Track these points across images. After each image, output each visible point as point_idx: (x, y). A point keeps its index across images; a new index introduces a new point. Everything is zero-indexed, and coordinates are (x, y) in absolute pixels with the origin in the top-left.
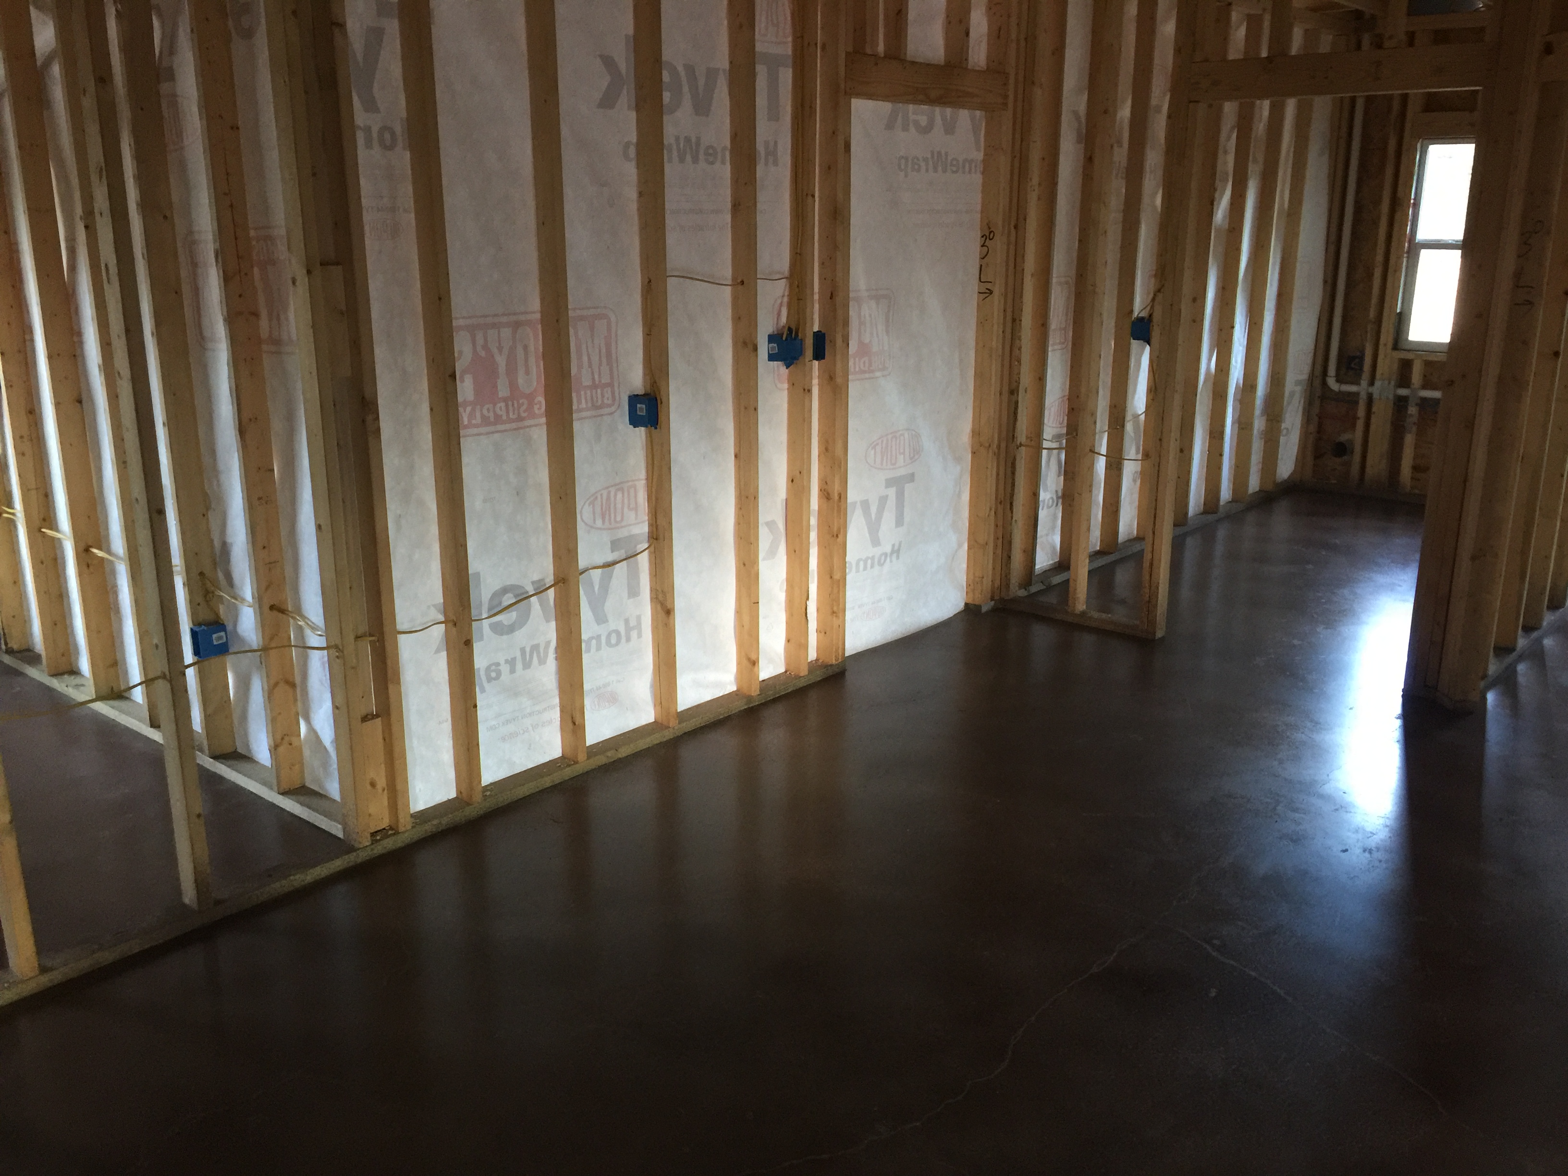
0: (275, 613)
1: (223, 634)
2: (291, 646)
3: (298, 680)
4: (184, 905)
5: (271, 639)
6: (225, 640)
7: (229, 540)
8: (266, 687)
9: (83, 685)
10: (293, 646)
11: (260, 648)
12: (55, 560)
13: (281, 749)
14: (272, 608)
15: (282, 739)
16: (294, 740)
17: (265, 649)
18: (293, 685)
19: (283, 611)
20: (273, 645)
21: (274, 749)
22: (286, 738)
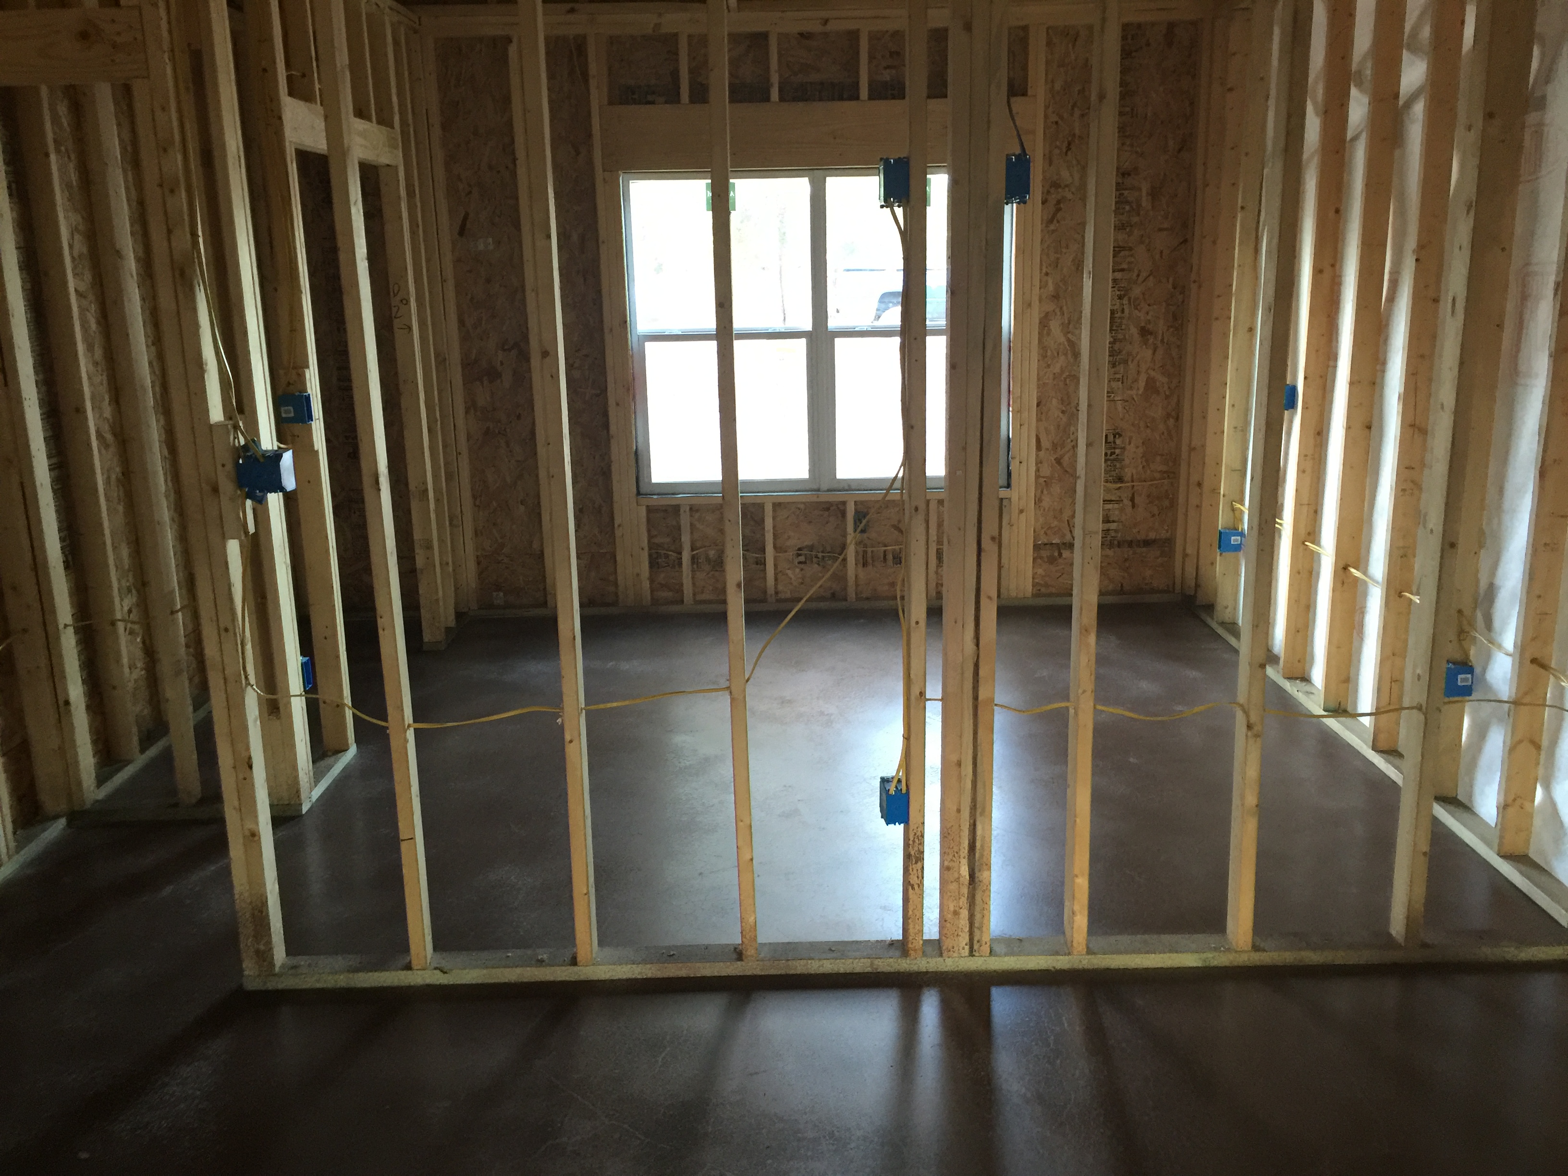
0: (1535, 667)
1: (1469, 676)
2: (1544, 705)
3: (1545, 743)
4: (1390, 935)
5: (1526, 694)
6: (1470, 683)
7: (1498, 582)
8: (1508, 743)
9: (1312, 693)
10: (1547, 706)
11: (1511, 700)
12: (1311, 573)
13: (1510, 810)
14: (1534, 661)
15: (1514, 800)
16: (1527, 805)
17: (1516, 703)
18: (1538, 747)
19: (1544, 666)
20: (1527, 700)
21: (1504, 808)
22: (1519, 802)
